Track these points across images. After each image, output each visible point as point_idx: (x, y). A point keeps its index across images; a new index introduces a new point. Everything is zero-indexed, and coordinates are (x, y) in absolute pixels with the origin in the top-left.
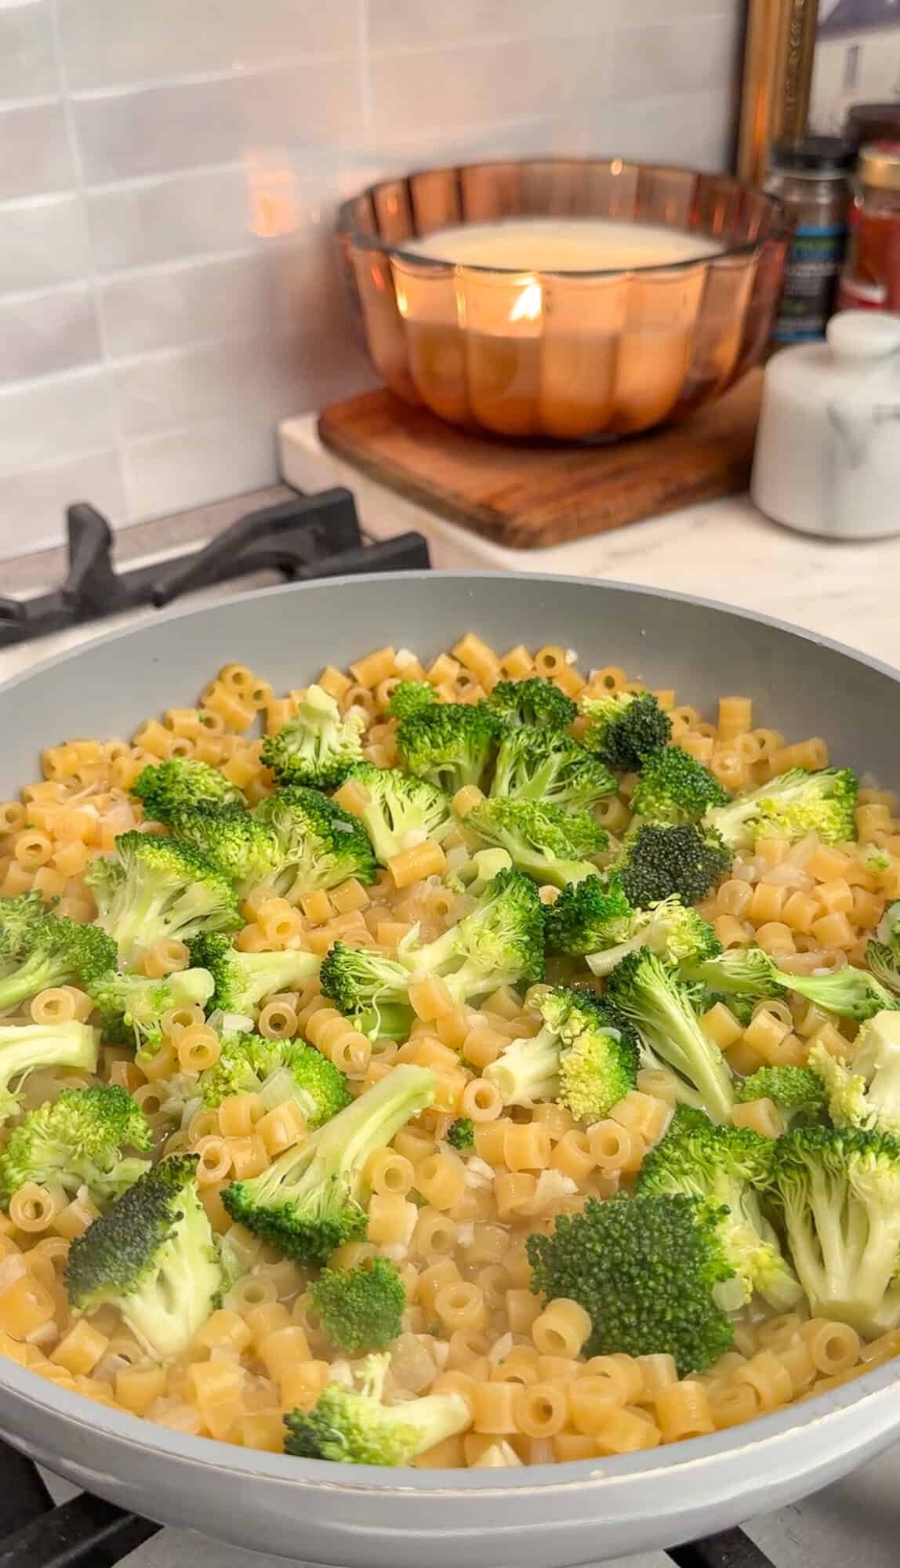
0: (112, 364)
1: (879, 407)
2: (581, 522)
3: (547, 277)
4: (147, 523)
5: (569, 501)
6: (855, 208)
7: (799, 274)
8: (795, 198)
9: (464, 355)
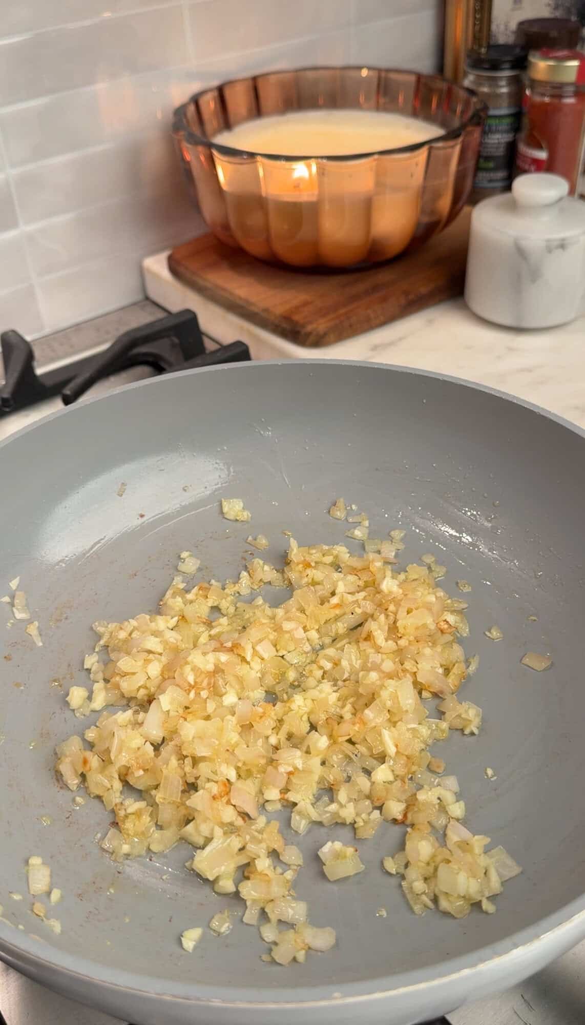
0: (25, 228)
1: (548, 241)
2: (351, 326)
3: (319, 160)
4: (57, 333)
5: (342, 311)
6: (527, 96)
7: (490, 141)
8: (485, 89)
9: (266, 214)
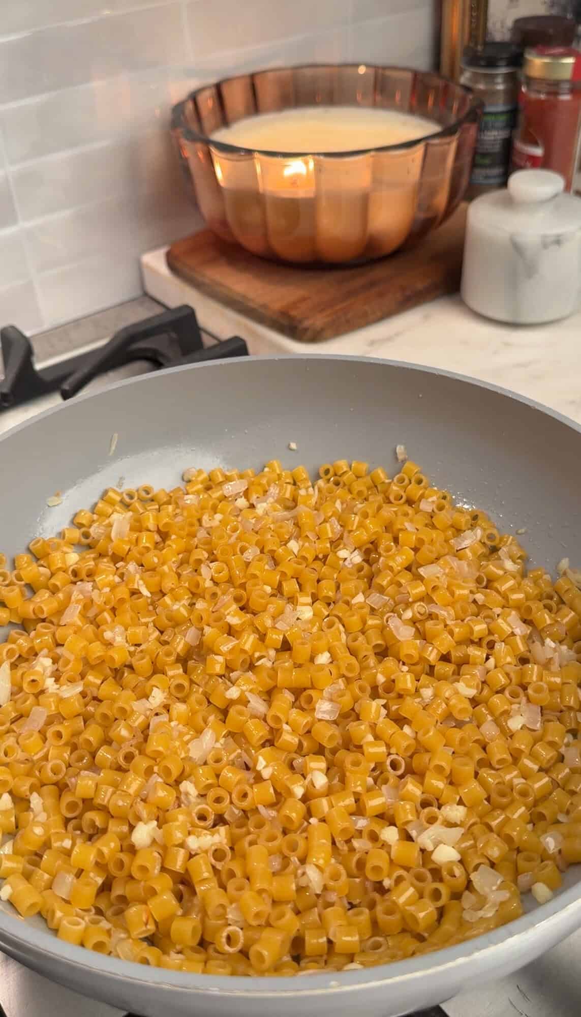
0: (24, 225)
1: (543, 236)
2: (348, 321)
3: (317, 157)
4: (56, 328)
5: (339, 307)
6: (522, 93)
7: (485, 138)
8: (481, 86)
9: (263, 210)
